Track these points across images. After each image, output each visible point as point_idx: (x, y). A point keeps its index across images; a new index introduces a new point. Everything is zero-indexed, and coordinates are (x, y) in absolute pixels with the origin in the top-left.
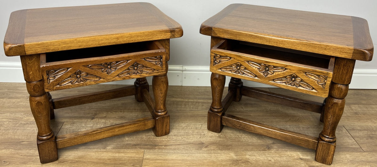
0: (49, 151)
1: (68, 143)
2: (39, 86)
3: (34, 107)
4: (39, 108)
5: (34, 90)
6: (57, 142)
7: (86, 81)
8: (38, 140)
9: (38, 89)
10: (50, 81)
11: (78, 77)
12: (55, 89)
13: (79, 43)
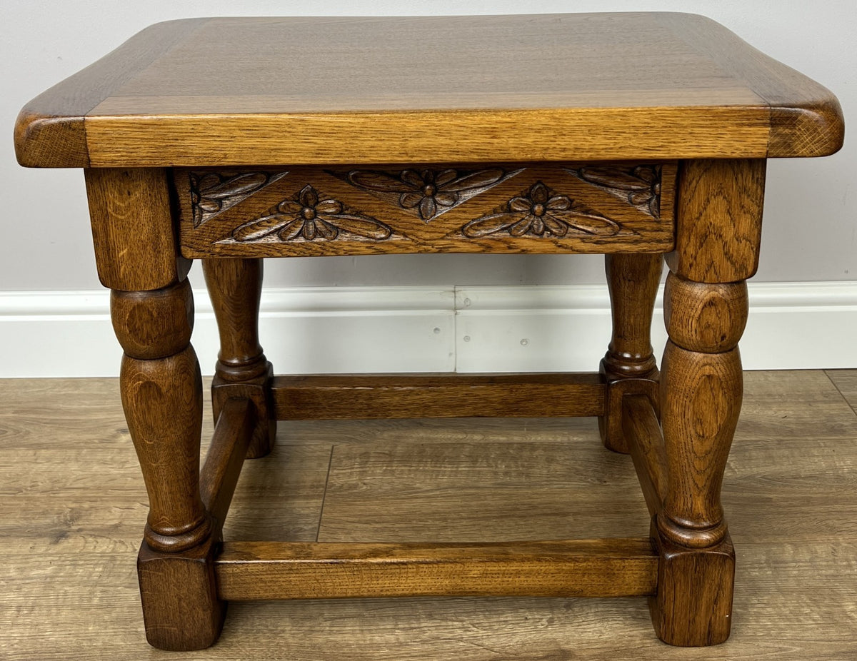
1: (261, 581)
2: (152, 315)
4: (149, 408)
6: (221, 570)
8: (149, 547)
9: (146, 328)
13: (314, 139)
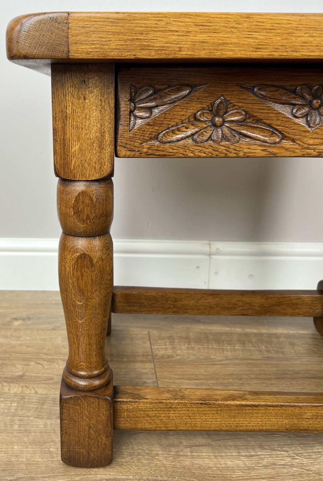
0: (90, 428)
1: (148, 416)
2: (92, 200)
3: (68, 269)
4: (82, 275)
5: (77, 213)
6: (119, 406)
7: (238, 142)
8: (67, 386)
9: (87, 211)
10: (135, 124)
11: (218, 124)
12: (145, 150)
